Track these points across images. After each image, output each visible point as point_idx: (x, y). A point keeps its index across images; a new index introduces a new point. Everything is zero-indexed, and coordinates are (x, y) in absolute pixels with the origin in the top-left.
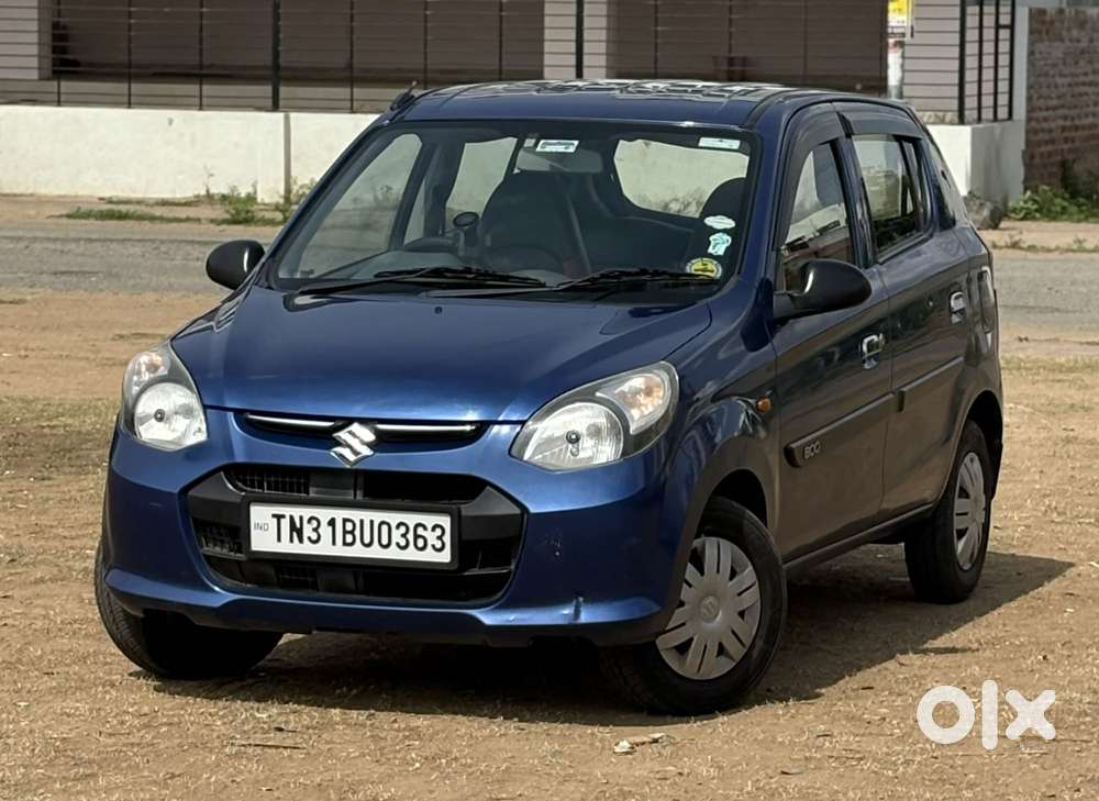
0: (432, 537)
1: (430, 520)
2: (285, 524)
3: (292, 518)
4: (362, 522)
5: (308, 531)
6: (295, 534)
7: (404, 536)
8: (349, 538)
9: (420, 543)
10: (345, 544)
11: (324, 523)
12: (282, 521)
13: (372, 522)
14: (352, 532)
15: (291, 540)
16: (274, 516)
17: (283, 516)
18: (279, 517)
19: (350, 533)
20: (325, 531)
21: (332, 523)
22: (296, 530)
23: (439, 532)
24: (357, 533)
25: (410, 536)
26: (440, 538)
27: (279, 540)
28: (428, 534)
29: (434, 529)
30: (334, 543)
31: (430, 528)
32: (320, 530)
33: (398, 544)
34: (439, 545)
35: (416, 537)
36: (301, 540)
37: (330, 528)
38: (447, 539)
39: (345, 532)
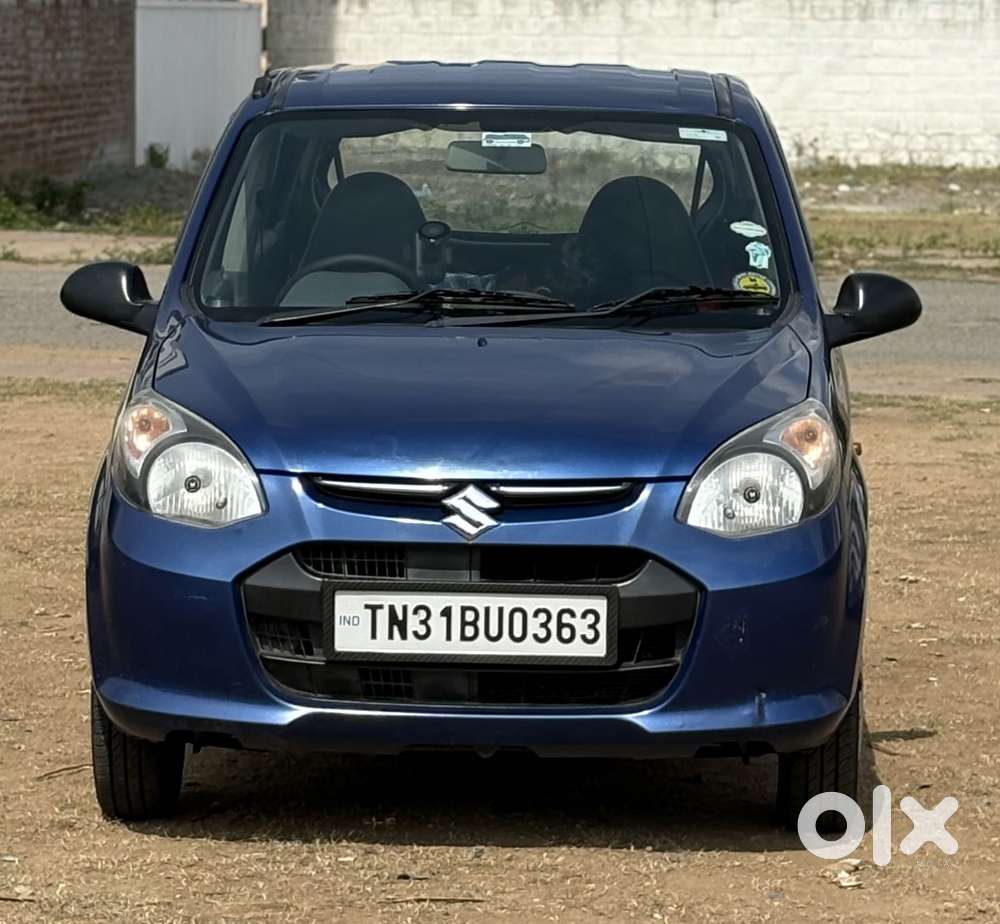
0: (582, 626)
1: (579, 604)
2: (383, 617)
3: (392, 609)
4: (487, 610)
5: (414, 623)
6: (395, 628)
7: (544, 625)
8: (470, 631)
9: (566, 633)
10: (464, 638)
11: (436, 612)
12: (379, 612)
13: (501, 610)
14: (474, 624)
15: (391, 636)
16: (367, 607)
17: (381, 607)
18: (374, 609)
19: (470, 625)
20: (438, 623)
21: (447, 613)
22: (398, 623)
23: (591, 618)
24: (481, 624)
25: (553, 626)
26: (592, 626)
27: (374, 636)
28: (576, 622)
29: (584, 616)
30: (449, 638)
31: (579, 614)
32: (430, 622)
33: (536, 636)
34: (590, 635)
35: (561, 626)
36: (404, 636)
37: (444, 619)
38: (602, 627)
39: (464, 624)
